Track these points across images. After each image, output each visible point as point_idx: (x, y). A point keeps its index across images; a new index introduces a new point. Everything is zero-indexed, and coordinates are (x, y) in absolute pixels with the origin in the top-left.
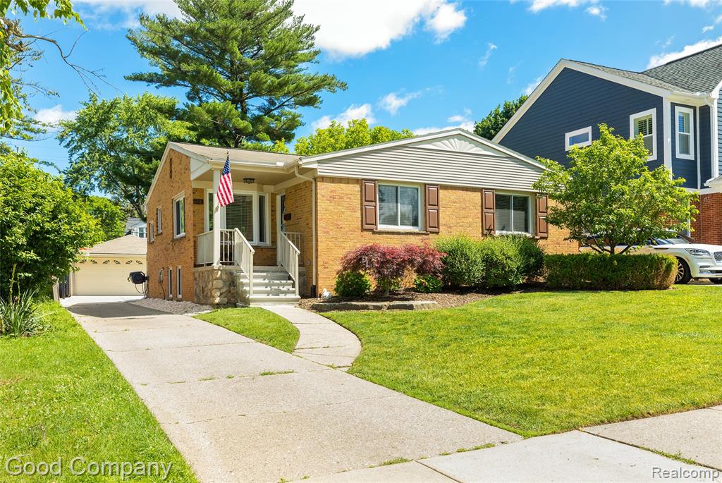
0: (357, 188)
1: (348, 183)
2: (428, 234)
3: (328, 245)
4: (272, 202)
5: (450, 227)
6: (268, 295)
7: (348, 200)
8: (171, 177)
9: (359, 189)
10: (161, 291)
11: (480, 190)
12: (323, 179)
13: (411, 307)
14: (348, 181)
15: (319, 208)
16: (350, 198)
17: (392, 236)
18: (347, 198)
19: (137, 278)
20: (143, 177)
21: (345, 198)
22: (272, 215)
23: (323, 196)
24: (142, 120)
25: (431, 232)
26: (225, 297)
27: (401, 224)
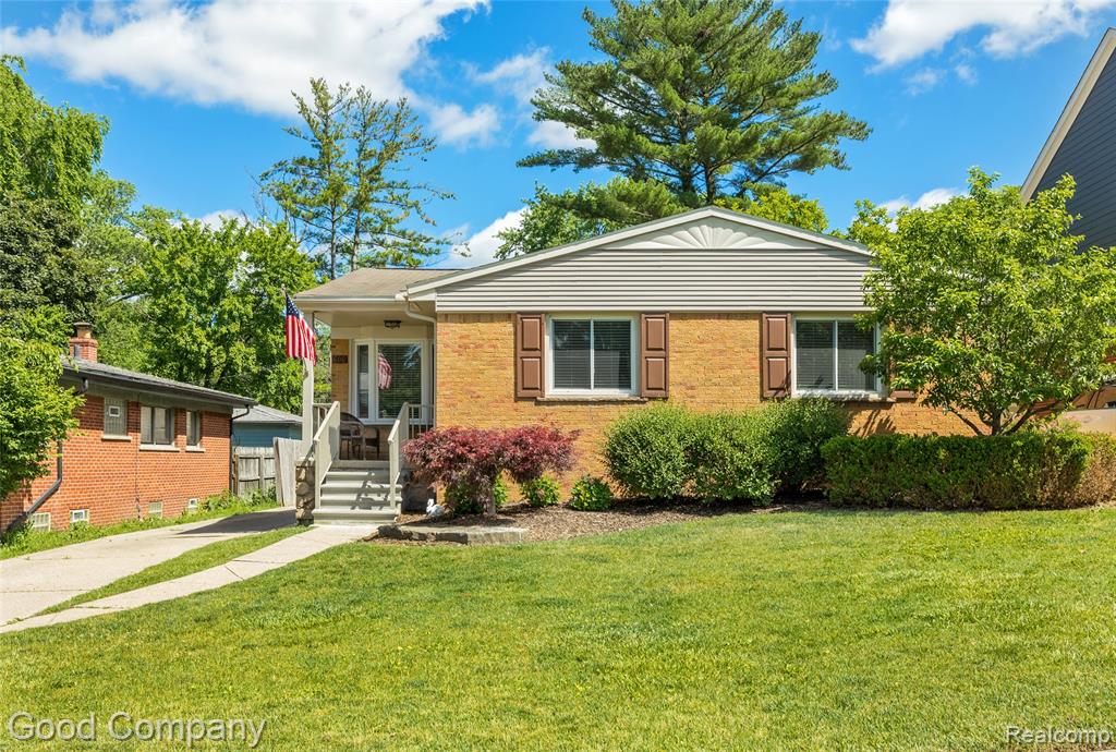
0: (509, 327)
1: (492, 321)
2: (645, 402)
5: (692, 388)
6: (353, 508)
7: (492, 349)
9: (512, 329)
11: (758, 315)
12: (447, 317)
13: (463, 539)
14: (491, 317)
15: (439, 366)
16: (494, 347)
17: (573, 407)
18: (491, 346)
21: (486, 346)
23: (447, 346)
25: (650, 398)
27: (595, 386)
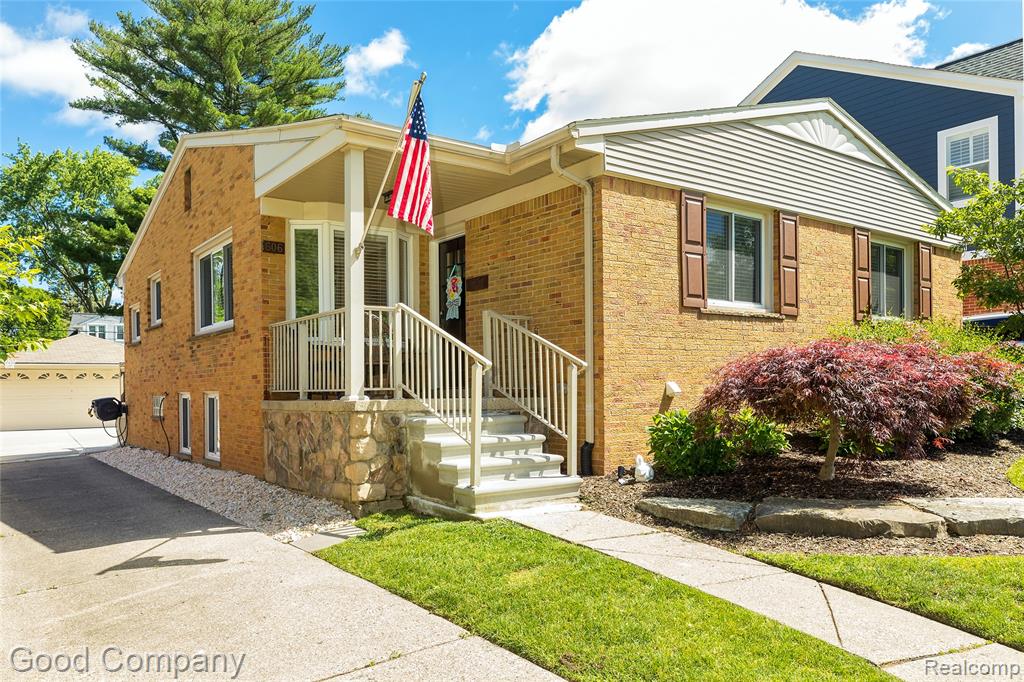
0: (673, 209)
1: (657, 197)
2: (782, 320)
3: (621, 344)
4: (421, 255)
5: (813, 306)
7: (656, 238)
8: (188, 208)
9: (675, 213)
10: (159, 435)
11: (852, 230)
14: (655, 191)
16: (659, 233)
18: (655, 233)
19: (106, 409)
20: (100, 248)
21: (651, 231)
22: (422, 283)
24: (94, 183)
25: (786, 316)
26: (380, 482)
